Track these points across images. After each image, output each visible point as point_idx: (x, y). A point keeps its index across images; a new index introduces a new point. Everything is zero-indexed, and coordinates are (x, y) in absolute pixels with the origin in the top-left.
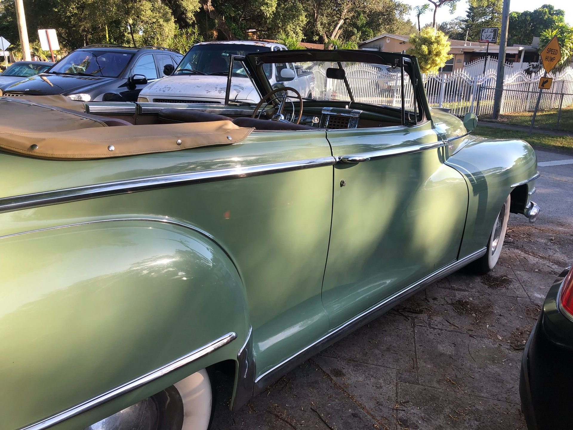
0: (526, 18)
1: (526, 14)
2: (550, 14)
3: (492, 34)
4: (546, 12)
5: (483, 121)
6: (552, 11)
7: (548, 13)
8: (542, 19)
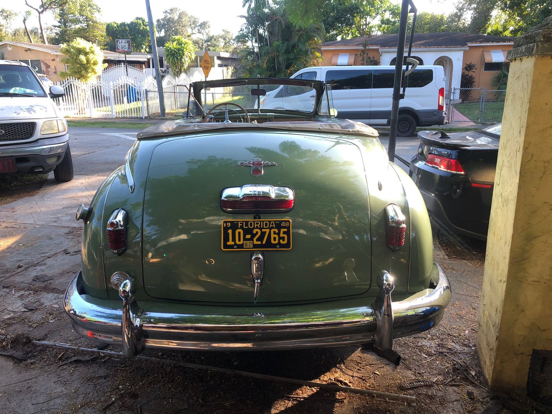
0: (125, 28)
1: (123, 24)
2: (144, 25)
3: (127, 45)
4: (140, 23)
5: (156, 119)
6: (144, 22)
7: (142, 24)
8: (139, 29)
